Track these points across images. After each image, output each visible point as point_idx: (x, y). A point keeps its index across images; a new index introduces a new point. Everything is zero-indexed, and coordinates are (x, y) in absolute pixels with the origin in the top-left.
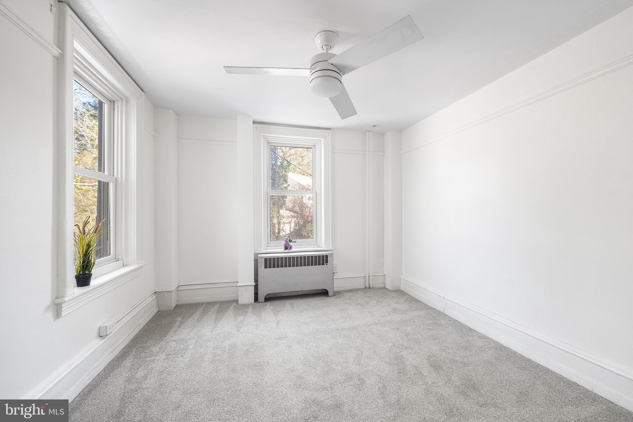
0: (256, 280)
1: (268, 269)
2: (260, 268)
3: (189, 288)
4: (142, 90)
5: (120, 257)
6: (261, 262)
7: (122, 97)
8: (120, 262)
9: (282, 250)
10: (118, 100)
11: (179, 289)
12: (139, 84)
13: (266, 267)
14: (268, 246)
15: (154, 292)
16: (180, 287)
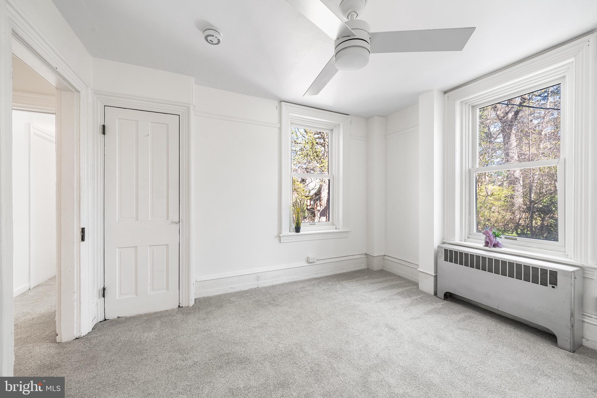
0: (436, 271)
1: (448, 263)
2: (439, 259)
3: (390, 259)
4: (348, 115)
5: (335, 223)
6: (440, 252)
7: (335, 125)
8: (334, 227)
9: (482, 245)
10: (334, 128)
11: (385, 258)
12: (344, 113)
13: (446, 259)
14: (469, 237)
15: (365, 253)
16: (386, 256)
